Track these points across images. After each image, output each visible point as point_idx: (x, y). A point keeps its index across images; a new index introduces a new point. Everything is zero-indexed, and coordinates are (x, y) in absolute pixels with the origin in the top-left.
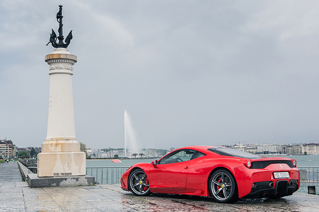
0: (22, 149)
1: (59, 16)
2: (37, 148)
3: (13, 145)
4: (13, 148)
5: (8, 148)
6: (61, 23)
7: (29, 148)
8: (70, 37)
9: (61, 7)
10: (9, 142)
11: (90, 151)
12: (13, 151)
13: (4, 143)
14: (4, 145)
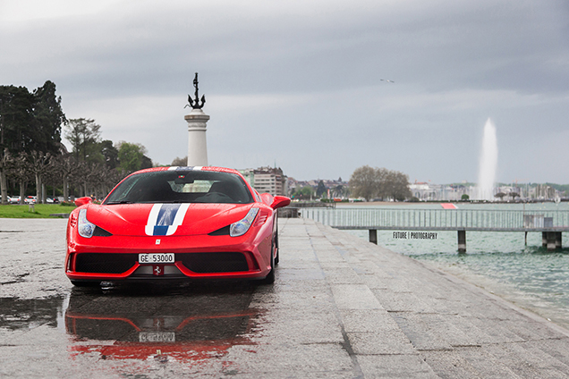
0: (303, 183)
1: (196, 82)
2: (329, 182)
3: (283, 176)
4: (284, 182)
5: (275, 182)
6: (197, 87)
7: (315, 182)
8: (203, 100)
9: (196, 74)
10: (277, 172)
11: (426, 187)
12: (283, 186)
13: (267, 173)
14: (268, 177)
